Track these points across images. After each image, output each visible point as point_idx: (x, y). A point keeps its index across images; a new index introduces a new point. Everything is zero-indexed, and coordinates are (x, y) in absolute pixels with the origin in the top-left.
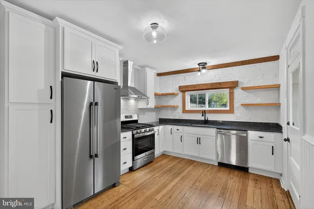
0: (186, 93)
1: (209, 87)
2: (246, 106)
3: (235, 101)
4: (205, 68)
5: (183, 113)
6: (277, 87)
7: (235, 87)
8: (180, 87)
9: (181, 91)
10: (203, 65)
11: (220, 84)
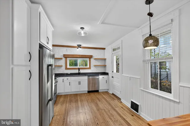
0: (68, 58)
1: (81, 57)
2: (95, 66)
3: (91, 64)
4: (81, 47)
5: (66, 69)
6: (105, 59)
7: (91, 58)
8: (64, 55)
9: (65, 57)
10: (79, 46)
11: (85, 56)
